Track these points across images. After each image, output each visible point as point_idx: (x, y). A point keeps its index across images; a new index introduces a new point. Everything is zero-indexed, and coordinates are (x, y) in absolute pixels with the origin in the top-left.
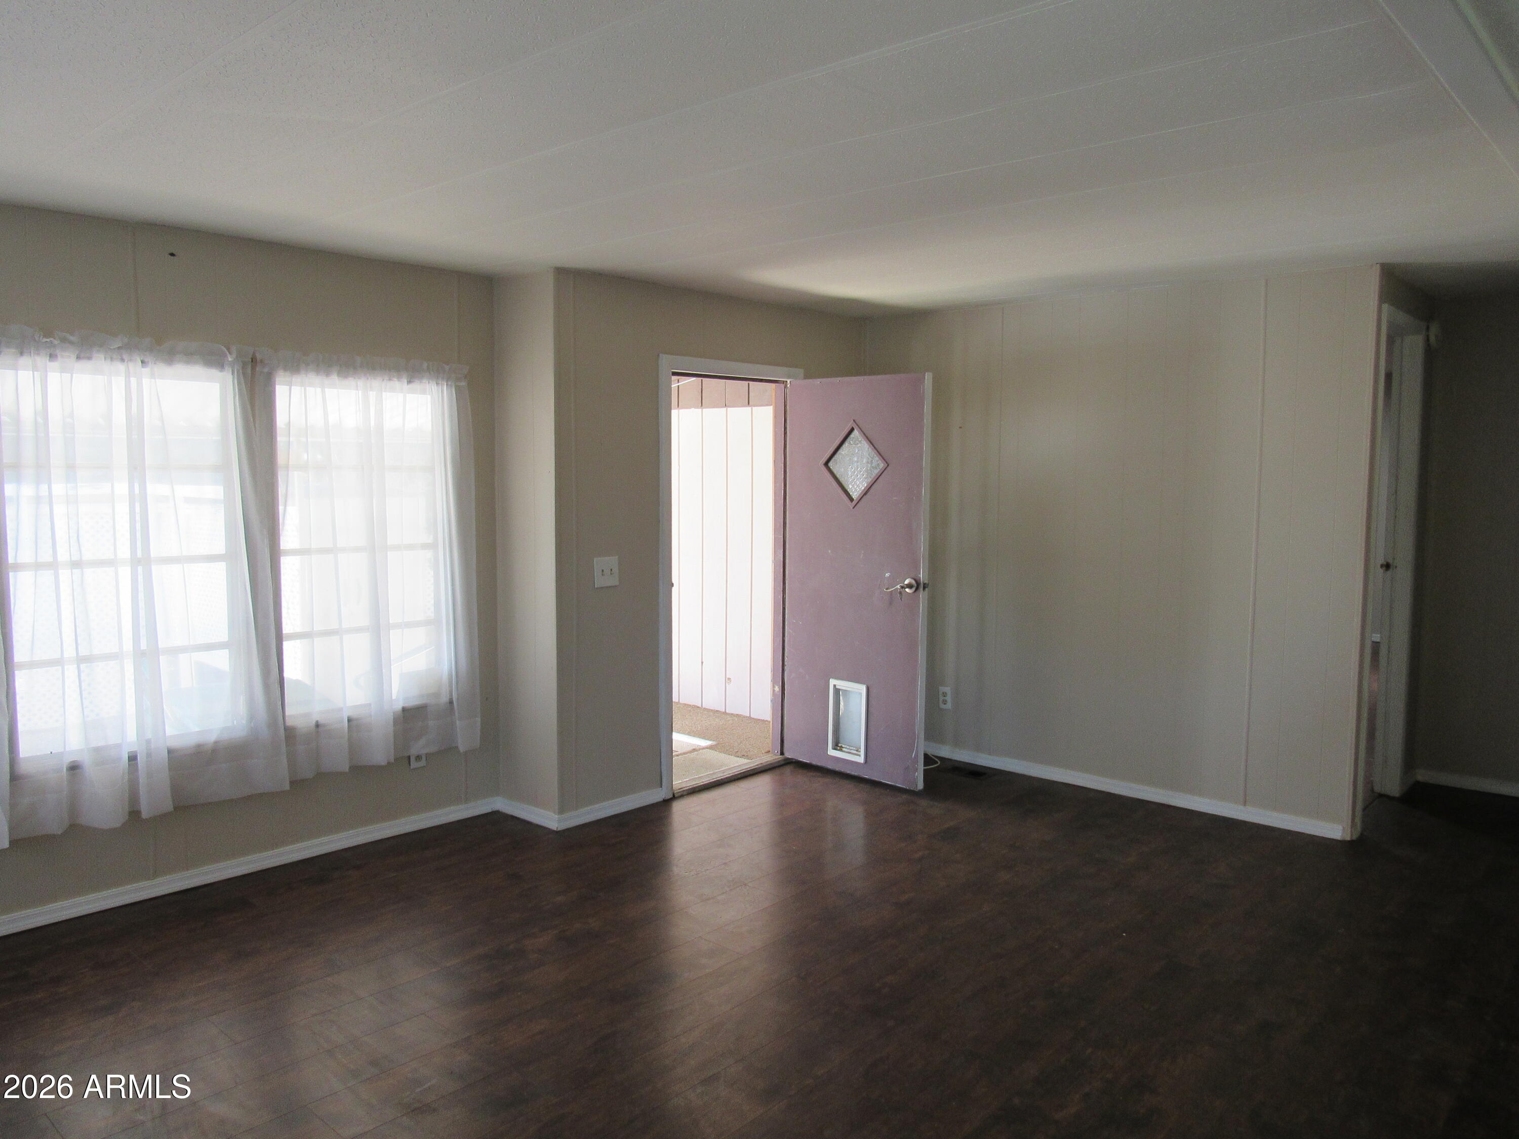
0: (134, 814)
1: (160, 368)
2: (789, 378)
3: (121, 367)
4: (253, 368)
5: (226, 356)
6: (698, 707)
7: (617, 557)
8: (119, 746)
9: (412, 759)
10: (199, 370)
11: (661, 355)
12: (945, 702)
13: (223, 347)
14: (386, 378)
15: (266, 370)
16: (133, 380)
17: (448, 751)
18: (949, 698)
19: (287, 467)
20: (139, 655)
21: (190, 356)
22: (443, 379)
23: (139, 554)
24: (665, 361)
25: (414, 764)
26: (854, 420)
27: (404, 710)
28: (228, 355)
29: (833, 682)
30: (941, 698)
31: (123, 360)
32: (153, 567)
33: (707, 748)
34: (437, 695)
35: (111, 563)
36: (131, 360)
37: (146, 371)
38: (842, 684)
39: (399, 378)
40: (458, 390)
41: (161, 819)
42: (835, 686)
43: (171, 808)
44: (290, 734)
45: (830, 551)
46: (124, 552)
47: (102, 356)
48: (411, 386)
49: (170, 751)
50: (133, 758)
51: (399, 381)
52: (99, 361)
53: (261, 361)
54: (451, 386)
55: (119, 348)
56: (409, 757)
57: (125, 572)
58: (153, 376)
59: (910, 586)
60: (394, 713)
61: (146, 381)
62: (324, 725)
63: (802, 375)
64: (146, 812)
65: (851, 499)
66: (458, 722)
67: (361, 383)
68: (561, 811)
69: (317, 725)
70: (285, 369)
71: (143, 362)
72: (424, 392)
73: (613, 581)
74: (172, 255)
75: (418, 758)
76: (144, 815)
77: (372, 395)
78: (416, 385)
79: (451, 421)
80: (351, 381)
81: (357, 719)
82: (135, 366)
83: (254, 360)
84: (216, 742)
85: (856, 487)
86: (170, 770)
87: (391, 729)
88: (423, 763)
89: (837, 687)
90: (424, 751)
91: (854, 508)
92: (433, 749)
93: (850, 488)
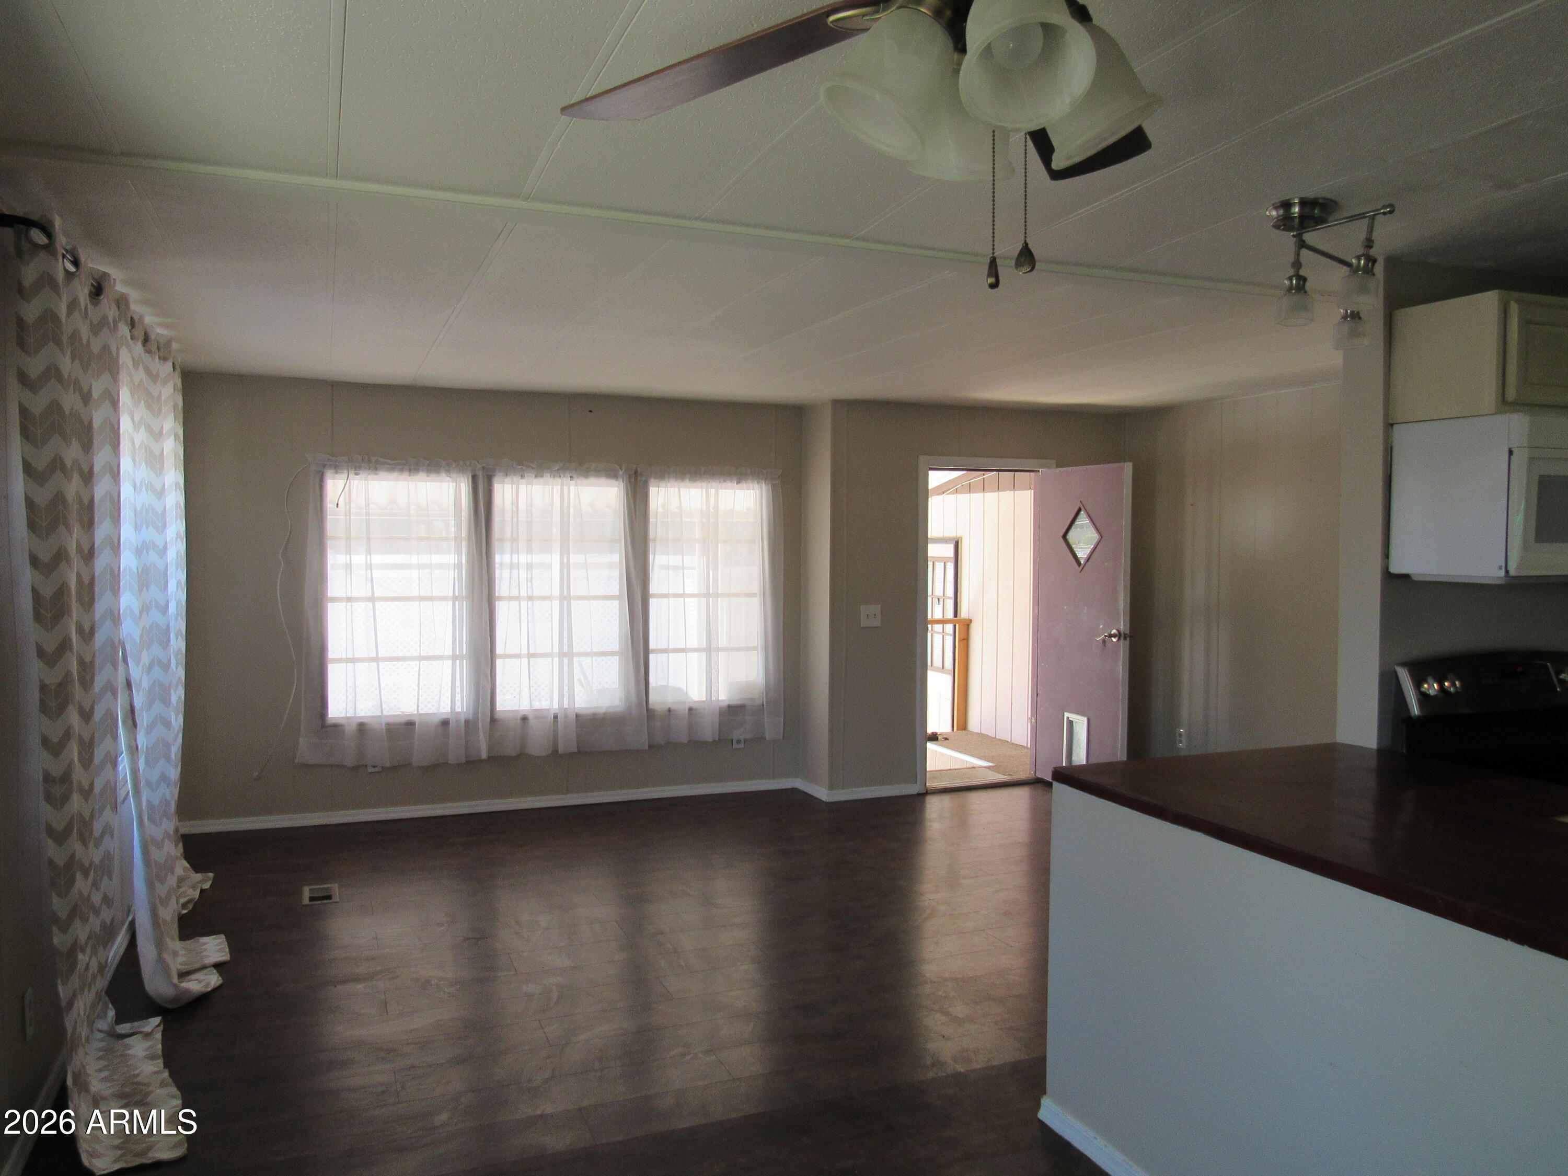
0: (556, 751)
1: (581, 481)
2: (1041, 468)
3: (559, 480)
4: (636, 479)
5: (619, 471)
6: (1008, 742)
7: (880, 606)
8: (548, 710)
9: (734, 742)
10: (603, 480)
11: (919, 456)
12: (1181, 742)
13: (617, 466)
14: (722, 480)
15: (644, 479)
16: (565, 488)
17: (759, 739)
18: (1184, 740)
19: (655, 540)
20: (562, 655)
21: (598, 472)
22: (762, 479)
23: (565, 594)
24: (922, 459)
25: (735, 746)
26: (1081, 502)
27: (729, 706)
28: (620, 470)
29: (1066, 715)
30: (1178, 738)
31: (560, 476)
32: (572, 602)
33: (985, 767)
34: (753, 700)
35: (549, 598)
36: (564, 476)
37: (573, 482)
38: (1073, 717)
39: (731, 480)
40: (774, 488)
41: (570, 755)
42: (1068, 718)
43: (576, 751)
44: (650, 713)
45: (1065, 607)
46: (556, 592)
47: (549, 475)
48: (739, 485)
49: (577, 716)
50: (556, 717)
51: (731, 482)
52: (547, 478)
53: (641, 474)
54: (768, 484)
55: (558, 470)
56: (732, 740)
57: (556, 604)
58: (576, 485)
59: (1114, 636)
60: (720, 708)
61: (572, 488)
62: (674, 711)
63: (1055, 465)
64: (561, 751)
65: (1079, 564)
66: (766, 719)
67: (704, 484)
68: (832, 787)
69: (669, 710)
70: (655, 478)
71: (571, 477)
72: (748, 489)
73: (877, 623)
74: (591, 411)
75: (739, 742)
76: (560, 752)
77: (713, 491)
78: (743, 485)
79: (768, 506)
80: (698, 484)
81: (696, 709)
82: (566, 480)
83: (636, 473)
84: (605, 714)
85: (1082, 554)
86: (577, 727)
87: (717, 719)
88: (742, 746)
89: (1070, 719)
90: (742, 738)
91: (1080, 572)
92: (749, 736)
93: (1079, 555)
